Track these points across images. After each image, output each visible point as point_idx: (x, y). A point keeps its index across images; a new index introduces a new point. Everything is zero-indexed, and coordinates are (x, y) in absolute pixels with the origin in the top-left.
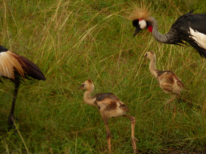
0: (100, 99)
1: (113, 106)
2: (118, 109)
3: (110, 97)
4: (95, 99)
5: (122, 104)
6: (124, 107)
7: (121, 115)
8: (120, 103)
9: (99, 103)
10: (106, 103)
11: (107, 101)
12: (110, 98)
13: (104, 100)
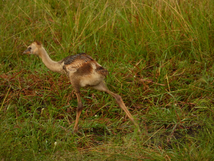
0: (69, 61)
1: (86, 69)
2: (94, 74)
3: (82, 57)
4: (63, 64)
5: (99, 67)
6: (102, 70)
7: (97, 81)
8: (96, 65)
9: (68, 67)
10: (77, 65)
11: (78, 64)
12: (82, 59)
13: (74, 63)
